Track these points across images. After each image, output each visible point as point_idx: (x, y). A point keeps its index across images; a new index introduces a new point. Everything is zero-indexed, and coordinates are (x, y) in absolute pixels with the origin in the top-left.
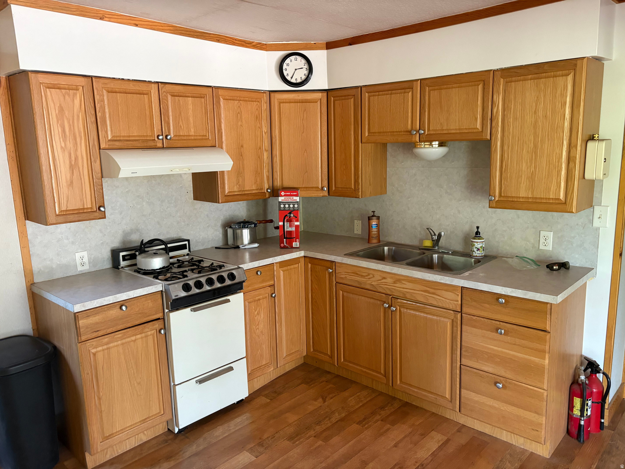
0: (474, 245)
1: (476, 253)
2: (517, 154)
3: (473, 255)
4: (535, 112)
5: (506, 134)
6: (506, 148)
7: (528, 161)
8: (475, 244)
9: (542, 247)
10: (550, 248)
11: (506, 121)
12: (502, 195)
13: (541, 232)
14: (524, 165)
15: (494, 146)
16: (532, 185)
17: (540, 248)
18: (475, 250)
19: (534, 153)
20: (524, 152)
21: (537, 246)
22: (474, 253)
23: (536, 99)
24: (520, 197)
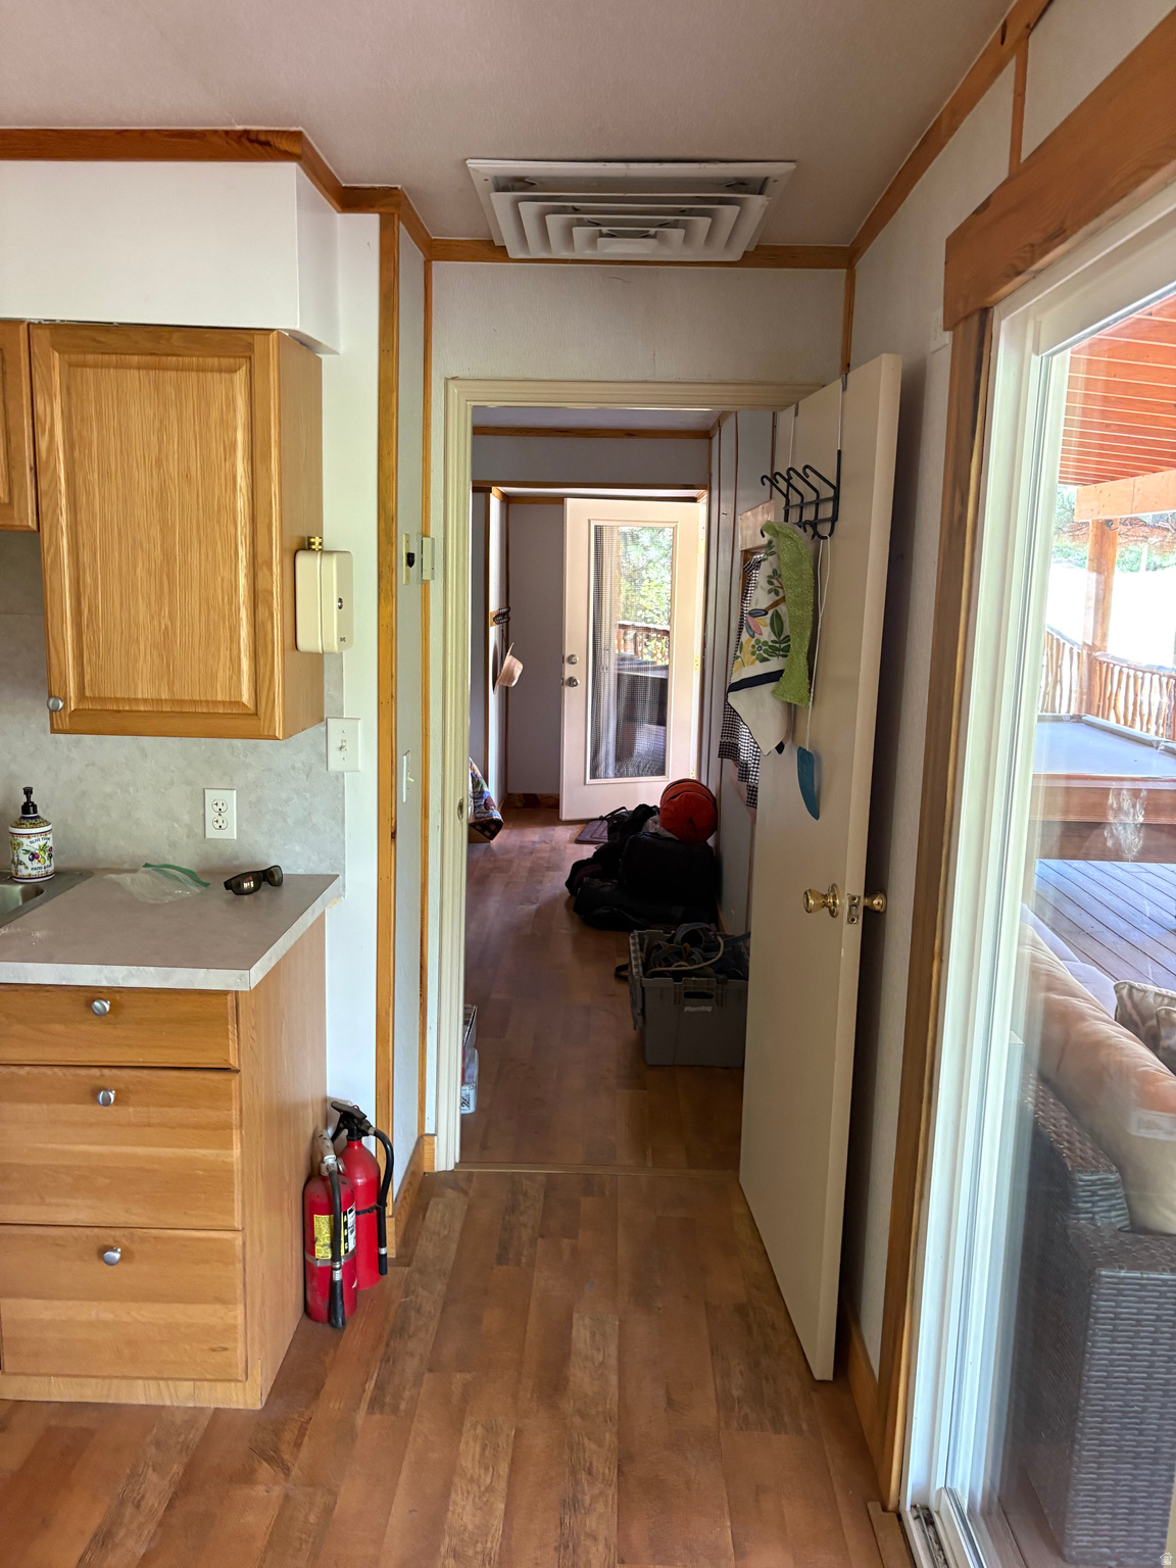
0: (20, 845)
1: (27, 868)
2: (121, 576)
3: (20, 873)
4: (159, 463)
5: (83, 516)
6: (85, 556)
7: (153, 599)
8: (25, 841)
9: (212, 833)
10: (231, 833)
11: (80, 481)
12: (88, 693)
13: (206, 791)
14: (142, 608)
15: (52, 551)
16: (168, 665)
17: (207, 836)
18: (25, 858)
19: (165, 577)
20: (138, 571)
21: (201, 832)
22: (21, 867)
23: (157, 423)
24: (136, 700)
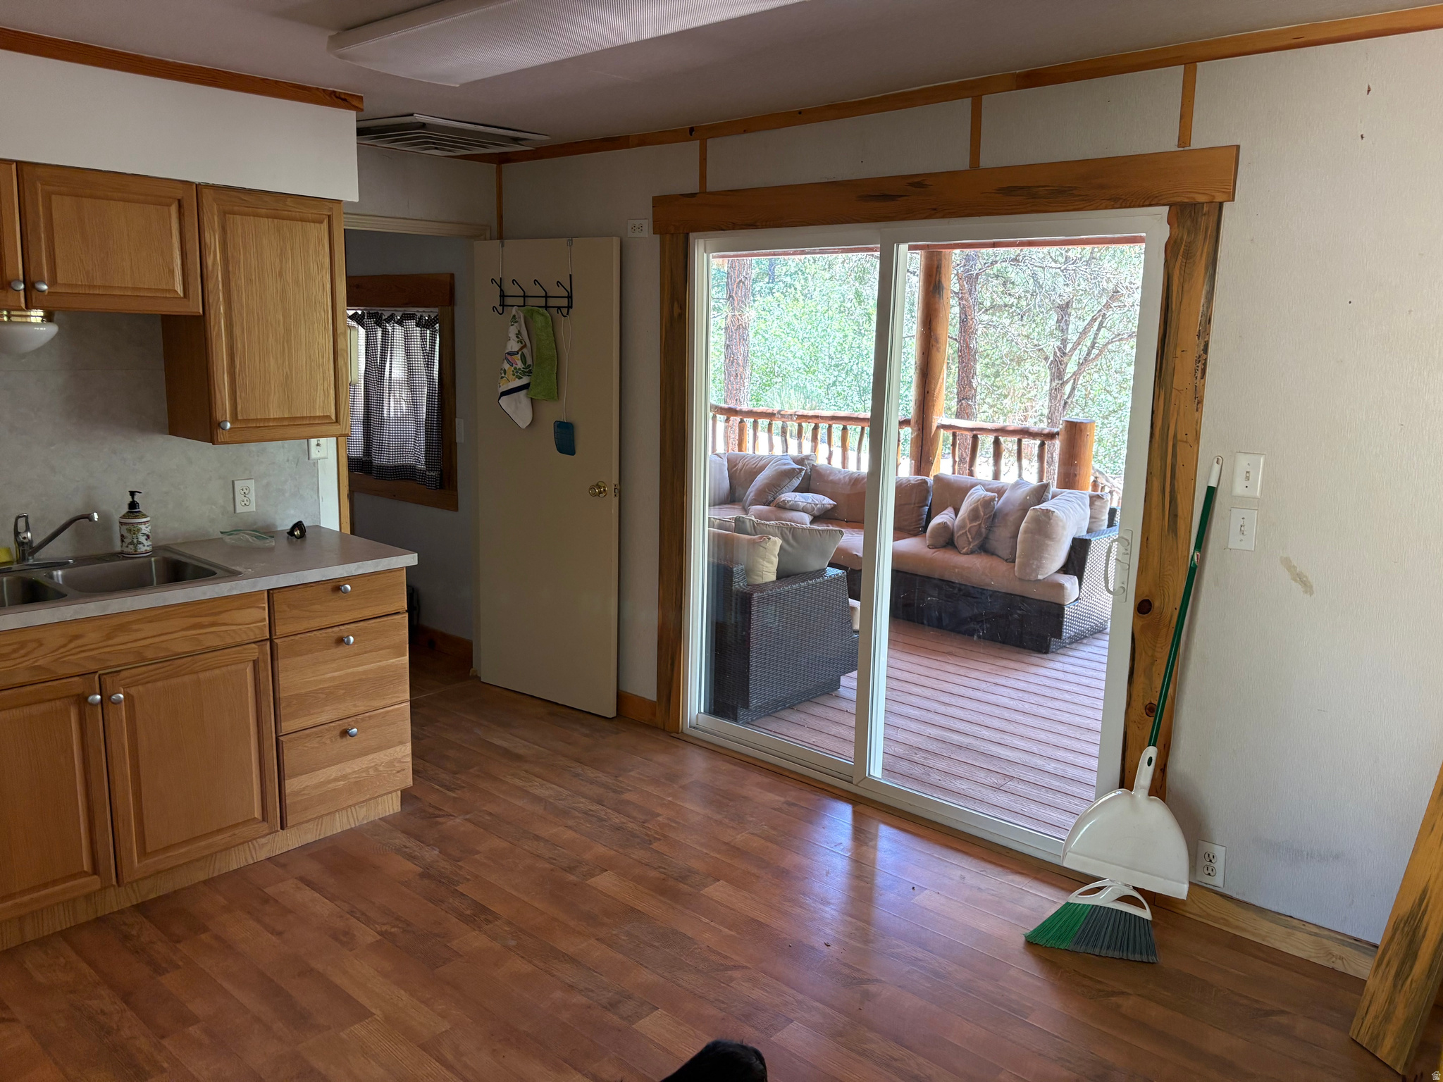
2: (259, 343)
4: (281, 274)
5: (235, 306)
6: (237, 331)
7: (279, 356)
10: (252, 508)
11: (233, 284)
12: (240, 417)
13: (236, 482)
14: (272, 362)
15: (216, 328)
16: (288, 397)
17: (238, 511)
19: (285, 343)
20: (270, 340)
21: (231, 509)
23: (279, 251)
24: (269, 420)
